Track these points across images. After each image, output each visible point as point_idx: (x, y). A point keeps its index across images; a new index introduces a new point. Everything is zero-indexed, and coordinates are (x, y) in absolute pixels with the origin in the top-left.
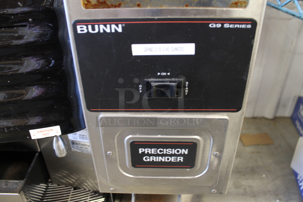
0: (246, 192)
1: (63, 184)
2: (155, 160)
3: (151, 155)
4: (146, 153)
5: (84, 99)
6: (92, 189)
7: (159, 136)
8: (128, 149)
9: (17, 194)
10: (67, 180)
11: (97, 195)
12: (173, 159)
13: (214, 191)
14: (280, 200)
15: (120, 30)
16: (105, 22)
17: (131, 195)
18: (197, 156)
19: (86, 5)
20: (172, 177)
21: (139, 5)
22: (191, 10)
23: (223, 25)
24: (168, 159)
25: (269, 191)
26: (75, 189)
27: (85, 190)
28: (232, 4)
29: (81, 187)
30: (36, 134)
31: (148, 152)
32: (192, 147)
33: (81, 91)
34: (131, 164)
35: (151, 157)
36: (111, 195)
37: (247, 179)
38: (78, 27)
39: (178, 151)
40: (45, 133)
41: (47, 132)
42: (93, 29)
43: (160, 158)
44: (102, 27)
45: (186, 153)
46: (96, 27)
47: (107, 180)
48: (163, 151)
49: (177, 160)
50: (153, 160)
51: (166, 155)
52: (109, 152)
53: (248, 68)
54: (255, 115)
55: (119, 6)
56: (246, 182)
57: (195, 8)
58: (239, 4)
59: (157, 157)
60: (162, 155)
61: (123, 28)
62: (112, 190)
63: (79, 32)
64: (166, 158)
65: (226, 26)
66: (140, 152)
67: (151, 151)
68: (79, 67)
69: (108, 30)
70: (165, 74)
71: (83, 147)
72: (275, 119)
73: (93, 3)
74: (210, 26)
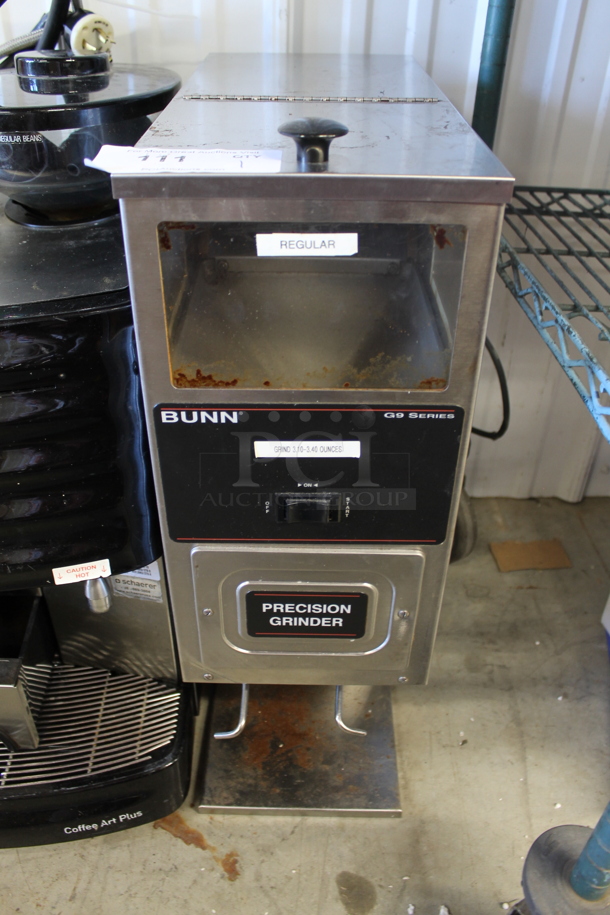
0: (492, 680)
1: (88, 663)
2: (291, 624)
3: (283, 614)
4: (275, 611)
5: (166, 522)
6: (152, 673)
7: (299, 583)
8: (241, 604)
9: (11, 686)
10: (96, 655)
11: (164, 686)
12: (324, 622)
13: (404, 680)
14: (565, 696)
15: (234, 420)
16: (210, 408)
17: (240, 686)
18: (368, 617)
19: (178, 380)
20: (324, 654)
21: (267, 384)
22: (353, 392)
23: (406, 414)
24: (315, 622)
25: (545, 678)
26: (114, 673)
27: (137, 675)
28: (423, 382)
29: (128, 670)
30: (63, 576)
31: (278, 610)
32: (360, 601)
33: (162, 509)
34: (246, 630)
35: (284, 619)
36: (195, 686)
37: (497, 650)
38: (163, 414)
39: (333, 609)
40: (81, 572)
41: (85, 572)
42: (189, 417)
43: (301, 619)
44: (204, 414)
45: (348, 611)
46: (195, 414)
47: (199, 660)
48: (306, 608)
49: (331, 623)
50: (287, 624)
51: (312, 615)
52: (206, 610)
53: (453, 477)
54: (535, 494)
55: (234, 383)
56: (495, 658)
57: (360, 390)
58: (433, 383)
59: (296, 619)
60: (304, 616)
61: (239, 416)
62: (208, 678)
63: (164, 420)
64: (312, 619)
65: (413, 415)
66: (264, 610)
67: (284, 608)
68: (160, 472)
69: (215, 420)
70: (310, 485)
71: (140, 588)
72: (585, 502)
73: (189, 379)
74: (386, 415)
